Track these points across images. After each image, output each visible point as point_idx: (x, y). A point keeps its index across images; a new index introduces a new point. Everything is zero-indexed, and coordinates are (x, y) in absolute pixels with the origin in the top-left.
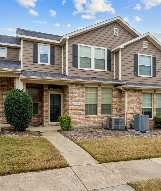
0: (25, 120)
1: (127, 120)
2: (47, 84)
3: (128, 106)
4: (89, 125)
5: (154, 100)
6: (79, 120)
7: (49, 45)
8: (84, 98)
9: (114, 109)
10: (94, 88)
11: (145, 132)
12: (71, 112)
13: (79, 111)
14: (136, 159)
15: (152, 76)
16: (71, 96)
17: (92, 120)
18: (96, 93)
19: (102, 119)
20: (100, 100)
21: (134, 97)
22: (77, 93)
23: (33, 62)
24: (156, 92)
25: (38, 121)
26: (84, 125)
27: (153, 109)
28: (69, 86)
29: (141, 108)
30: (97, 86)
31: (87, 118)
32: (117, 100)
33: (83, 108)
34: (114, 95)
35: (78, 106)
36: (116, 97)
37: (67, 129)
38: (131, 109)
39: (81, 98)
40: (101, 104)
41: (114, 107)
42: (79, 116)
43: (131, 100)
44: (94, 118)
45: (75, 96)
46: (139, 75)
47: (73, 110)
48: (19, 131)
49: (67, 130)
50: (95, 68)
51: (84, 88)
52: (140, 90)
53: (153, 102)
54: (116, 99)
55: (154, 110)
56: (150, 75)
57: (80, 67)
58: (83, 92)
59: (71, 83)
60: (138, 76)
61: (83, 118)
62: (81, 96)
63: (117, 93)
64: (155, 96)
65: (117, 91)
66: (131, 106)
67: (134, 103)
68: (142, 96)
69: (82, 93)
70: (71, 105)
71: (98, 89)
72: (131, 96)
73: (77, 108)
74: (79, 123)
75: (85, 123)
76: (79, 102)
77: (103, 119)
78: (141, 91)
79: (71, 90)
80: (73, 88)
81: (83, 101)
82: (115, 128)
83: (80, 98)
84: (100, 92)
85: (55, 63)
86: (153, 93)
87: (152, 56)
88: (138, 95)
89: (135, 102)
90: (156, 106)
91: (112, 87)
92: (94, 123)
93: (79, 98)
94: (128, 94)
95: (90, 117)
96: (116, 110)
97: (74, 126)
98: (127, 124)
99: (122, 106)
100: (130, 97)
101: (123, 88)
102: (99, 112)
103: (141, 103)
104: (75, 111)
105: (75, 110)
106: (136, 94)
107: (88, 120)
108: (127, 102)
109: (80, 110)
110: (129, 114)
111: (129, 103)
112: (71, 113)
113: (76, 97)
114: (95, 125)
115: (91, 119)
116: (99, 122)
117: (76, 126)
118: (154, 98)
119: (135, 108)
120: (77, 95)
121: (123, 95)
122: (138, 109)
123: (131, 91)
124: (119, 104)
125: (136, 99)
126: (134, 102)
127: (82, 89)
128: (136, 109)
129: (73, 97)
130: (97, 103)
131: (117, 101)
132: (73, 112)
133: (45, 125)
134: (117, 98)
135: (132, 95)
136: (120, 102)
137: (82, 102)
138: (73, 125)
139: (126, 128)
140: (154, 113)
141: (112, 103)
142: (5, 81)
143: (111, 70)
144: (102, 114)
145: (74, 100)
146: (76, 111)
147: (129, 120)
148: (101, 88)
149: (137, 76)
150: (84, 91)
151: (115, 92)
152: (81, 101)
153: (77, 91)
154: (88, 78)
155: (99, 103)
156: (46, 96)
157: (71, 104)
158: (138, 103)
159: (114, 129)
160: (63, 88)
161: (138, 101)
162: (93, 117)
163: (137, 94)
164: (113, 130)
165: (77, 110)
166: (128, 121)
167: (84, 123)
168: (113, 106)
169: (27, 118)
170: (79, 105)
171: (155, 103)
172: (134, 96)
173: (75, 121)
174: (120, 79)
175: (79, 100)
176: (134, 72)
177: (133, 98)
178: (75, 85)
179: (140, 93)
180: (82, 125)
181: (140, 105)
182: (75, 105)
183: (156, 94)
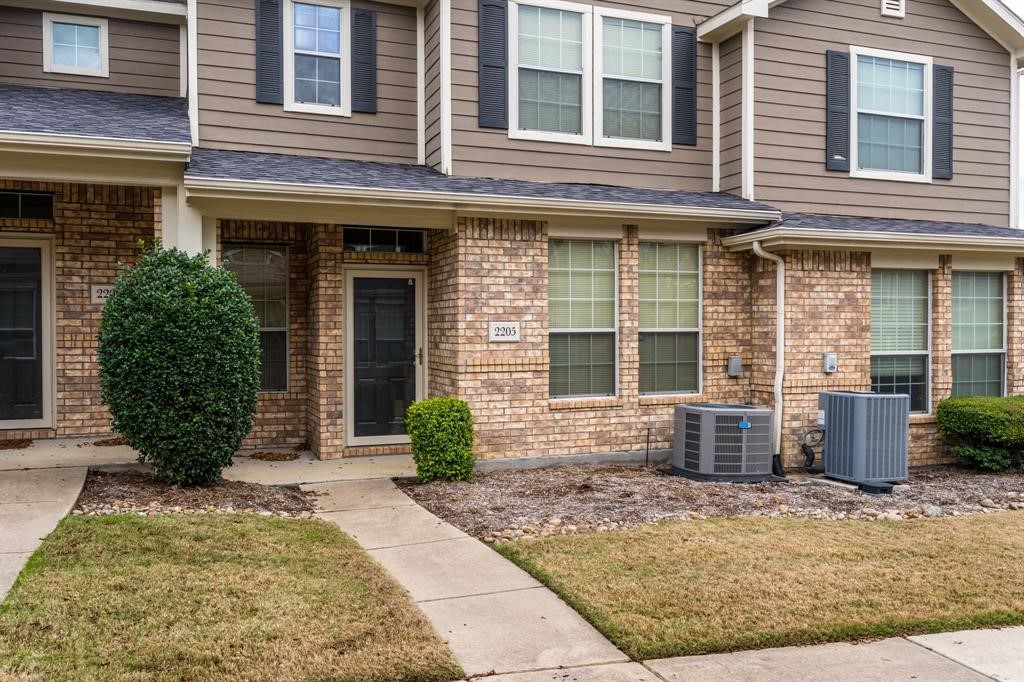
0: (218, 425)
1: (786, 424)
2: (336, 225)
3: (789, 343)
4: (573, 451)
5: (940, 309)
6: (515, 426)
7: (346, 6)
8: (541, 299)
9: (710, 363)
10: (598, 243)
11: (886, 490)
12: (469, 376)
13: (515, 376)
14: (832, 639)
15: (927, 176)
16: (471, 288)
17: (587, 423)
18: (613, 274)
19: (645, 419)
20: (636, 310)
21: (825, 295)
22: (506, 273)
23: (259, 103)
24: (954, 268)
25: (289, 428)
26: (543, 451)
27: (935, 361)
28: (461, 235)
29: (867, 355)
30: (619, 235)
31: (559, 410)
32: (728, 310)
33: (541, 355)
34: (714, 284)
35: (513, 346)
36: (725, 295)
37: (449, 473)
38: (806, 363)
39: (528, 303)
40: (640, 333)
41: (711, 350)
42: (516, 404)
43: (807, 309)
44: (599, 414)
45: (493, 289)
46: (855, 172)
47: (485, 369)
48: (185, 485)
49: (449, 480)
50: (607, 133)
51: (546, 246)
52: (860, 257)
53: (935, 320)
54: (725, 306)
55: (940, 366)
56: (920, 171)
57: (522, 126)
58: (540, 265)
59: (472, 220)
60: (852, 175)
61: (537, 410)
62: (527, 288)
63: (729, 269)
64: (945, 288)
65: (727, 262)
66: (807, 342)
67: (827, 329)
68: (868, 289)
69: (530, 274)
70: (470, 341)
71: (625, 248)
72: (811, 287)
73: (505, 355)
74: (519, 438)
75: (551, 438)
76: (516, 325)
77: (653, 418)
78: (868, 263)
79: (471, 258)
80: (480, 243)
81: (540, 317)
82: (717, 468)
83: (521, 303)
84: (635, 269)
85: (382, 105)
86: (934, 272)
87: (929, 61)
88: (847, 282)
89: (831, 322)
90: (948, 347)
91: (704, 238)
92: (602, 438)
93: (517, 303)
94: (792, 277)
95: (578, 409)
96: (726, 368)
97: (488, 456)
98: (787, 445)
99: (758, 345)
100: (805, 295)
101: (761, 242)
102: (630, 378)
103: (864, 329)
104: (492, 376)
105: (492, 368)
106: (836, 275)
107: (564, 423)
108: (789, 322)
109: (520, 368)
110: (794, 391)
111: (795, 329)
112: (471, 384)
113: (500, 295)
114: (606, 449)
115: (582, 415)
116: (626, 434)
117: (499, 457)
118: (940, 297)
119: (832, 358)
120: (505, 284)
121: (762, 282)
122: (847, 362)
123: (808, 259)
124: (740, 336)
125: (837, 303)
126: (824, 322)
127: (531, 252)
128: (836, 364)
129: (484, 295)
130: (616, 330)
131: (727, 316)
132: (483, 382)
133: (329, 454)
134: (728, 302)
135: (814, 286)
136: (748, 322)
137: (535, 325)
138: (484, 449)
139: (778, 468)
140: (942, 384)
141: (700, 330)
142: (104, 208)
143: (699, 140)
144: (642, 389)
145: (485, 310)
146: (497, 376)
147: (795, 424)
148: (641, 243)
149: (844, 175)
150: (545, 259)
151: (718, 265)
152: (529, 317)
153: (506, 259)
154: (568, 189)
155: (625, 331)
156: (330, 292)
157: (469, 333)
158: (849, 328)
159: (711, 471)
160: (425, 244)
161: (849, 315)
162: (593, 408)
163: (842, 275)
164: (706, 478)
165: (506, 368)
166: (794, 431)
167: (544, 438)
168: (709, 343)
169: (225, 414)
170: (517, 338)
171: (945, 326)
172: (827, 290)
173: (496, 427)
174: (749, 192)
175: (518, 312)
176: (828, 151)
177: (818, 302)
178: (490, 228)
179: (858, 269)
180: (536, 450)
181: (859, 342)
182: (493, 338)
183: (950, 276)
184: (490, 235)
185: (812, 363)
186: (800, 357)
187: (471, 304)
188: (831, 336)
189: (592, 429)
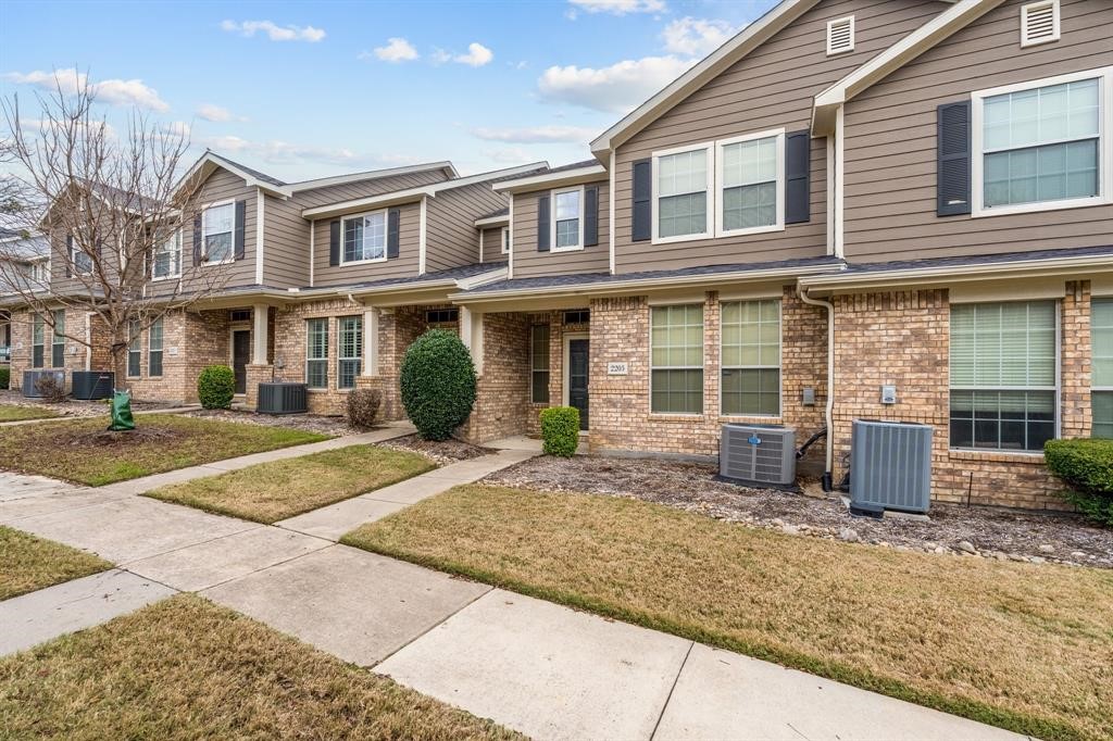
1: (835, 446)
2: (559, 311)
3: (839, 376)
4: (665, 450)
5: (1071, 341)
6: (625, 429)
7: (582, 188)
8: (643, 347)
12: (595, 396)
13: (624, 397)
15: (1105, 197)
16: (597, 342)
17: (675, 432)
20: (716, 352)
21: (884, 333)
22: (620, 332)
23: (540, 251)
24: (1093, 294)
26: (643, 447)
27: (1066, 398)
28: (592, 310)
29: (944, 389)
30: (705, 299)
31: (656, 421)
32: (804, 350)
33: (646, 384)
34: (789, 330)
35: (624, 378)
36: (802, 338)
38: (859, 394)
39: (634, 350)
40: (723, 370)
42: (625, 415)
43: (860, 346)
44: (686, 426)
45: (611, 341)
46: (979, 212)
47: (605, 392)
50: (725, 228)
51: (647, 312)
52: (934, 294)
53: (1063, 352)
54: (801, 348)
56: (1096, 193)
58: (642, 324)
59: (599, 299)
60: (975, 215)
61: (640, 420)
62: (633, 340)
63: (805, 317)
64: (1079, 318)
65: (804, 311)
66: (859, 376)
67: (886, 363)
68: (947, 324)
69: (635, 331)
70: (596, 374)
71: (707, 308)
72: (866, 327)
73: (618, 383)
74: (627, 437)
75: (649, 439)
76: (625, 364)
78: (946, 299)
79: (597, 323)
80: (603, 314)
81: (642, 359)
83: (629, 350)
84: (717, 323)
86: (1062, 300)
88: (913, 319)
89: (892, 357)
90: (1084, 382)
91: (781, 294)
92: (687, 443)
93: (626, 350)
94: (843, 318)
95: (670, 421)
96: (801, 397)
97: (607, 446)
98: (834, 465)
100: (858, 333)
102: (711, 402)
103: (937, 363)
105: (609, 392)
106: (898, 313)
107: (659, 430)
108: (838, 358)
109: (627, 392)
110: (843, 418)
112: (597, 401)
113: (615, 346)
114: (691, 451)
115: (672, 426)
116: (708, 442)
117: (613, 448)
118: (1068, 327)
119: (889, 390)
120: (619, 338)
122: (914, 395)
123: (861, 302)
124: (818, 372)
125: (900, 339)
126: (883, 357)
127: (636, 317)
128: (894, 395)
129: (605, 346)
130: (703, 367)
131: (802, 355)
132: (605, 400)
134: (805, 344)
135: (869, 325)
137: (638, 364)
138: (604, 441)
140: (1075, 423)
141: (780, 366)
143: (812, 217)
144: (724, 411)
145: (606, 355)
146: (613, 396)
147: (840, 447)
148: (724, 304)
149: (964, 218)
150: (649, 320)
151: (792, 314)
152: (634, 359)
153: (619, 322)
156: (555, 348)
157: (596, 369)
158: (916, 363)
160: (580, 317)
161: (917, 351)
162: (680, 422)
163: (906, 313)
165: (618, 392)
166: (843, 453)
167: (644, 439)
170: (626, 372)
171: (1079, 359)
172: (882, 328)
173: (611, 428)
174: (839, 251)
175: (627, 356)
176: (942, 198)
177: (872, 339)
178: (610, 303)
179: (930, 306)
180: (638, 446)
181: (932, 375)
182: (609, 372)
183: (1088, 304)
184: (610, 308)
185: (867, 394)
186: (852, 388)
187: (597, 351)
188: (891, 370)
189: (680, 436)
